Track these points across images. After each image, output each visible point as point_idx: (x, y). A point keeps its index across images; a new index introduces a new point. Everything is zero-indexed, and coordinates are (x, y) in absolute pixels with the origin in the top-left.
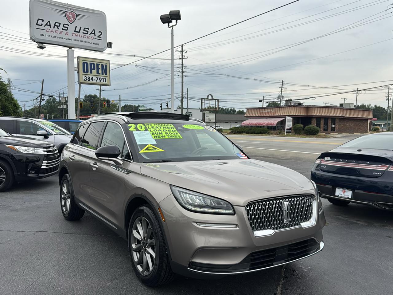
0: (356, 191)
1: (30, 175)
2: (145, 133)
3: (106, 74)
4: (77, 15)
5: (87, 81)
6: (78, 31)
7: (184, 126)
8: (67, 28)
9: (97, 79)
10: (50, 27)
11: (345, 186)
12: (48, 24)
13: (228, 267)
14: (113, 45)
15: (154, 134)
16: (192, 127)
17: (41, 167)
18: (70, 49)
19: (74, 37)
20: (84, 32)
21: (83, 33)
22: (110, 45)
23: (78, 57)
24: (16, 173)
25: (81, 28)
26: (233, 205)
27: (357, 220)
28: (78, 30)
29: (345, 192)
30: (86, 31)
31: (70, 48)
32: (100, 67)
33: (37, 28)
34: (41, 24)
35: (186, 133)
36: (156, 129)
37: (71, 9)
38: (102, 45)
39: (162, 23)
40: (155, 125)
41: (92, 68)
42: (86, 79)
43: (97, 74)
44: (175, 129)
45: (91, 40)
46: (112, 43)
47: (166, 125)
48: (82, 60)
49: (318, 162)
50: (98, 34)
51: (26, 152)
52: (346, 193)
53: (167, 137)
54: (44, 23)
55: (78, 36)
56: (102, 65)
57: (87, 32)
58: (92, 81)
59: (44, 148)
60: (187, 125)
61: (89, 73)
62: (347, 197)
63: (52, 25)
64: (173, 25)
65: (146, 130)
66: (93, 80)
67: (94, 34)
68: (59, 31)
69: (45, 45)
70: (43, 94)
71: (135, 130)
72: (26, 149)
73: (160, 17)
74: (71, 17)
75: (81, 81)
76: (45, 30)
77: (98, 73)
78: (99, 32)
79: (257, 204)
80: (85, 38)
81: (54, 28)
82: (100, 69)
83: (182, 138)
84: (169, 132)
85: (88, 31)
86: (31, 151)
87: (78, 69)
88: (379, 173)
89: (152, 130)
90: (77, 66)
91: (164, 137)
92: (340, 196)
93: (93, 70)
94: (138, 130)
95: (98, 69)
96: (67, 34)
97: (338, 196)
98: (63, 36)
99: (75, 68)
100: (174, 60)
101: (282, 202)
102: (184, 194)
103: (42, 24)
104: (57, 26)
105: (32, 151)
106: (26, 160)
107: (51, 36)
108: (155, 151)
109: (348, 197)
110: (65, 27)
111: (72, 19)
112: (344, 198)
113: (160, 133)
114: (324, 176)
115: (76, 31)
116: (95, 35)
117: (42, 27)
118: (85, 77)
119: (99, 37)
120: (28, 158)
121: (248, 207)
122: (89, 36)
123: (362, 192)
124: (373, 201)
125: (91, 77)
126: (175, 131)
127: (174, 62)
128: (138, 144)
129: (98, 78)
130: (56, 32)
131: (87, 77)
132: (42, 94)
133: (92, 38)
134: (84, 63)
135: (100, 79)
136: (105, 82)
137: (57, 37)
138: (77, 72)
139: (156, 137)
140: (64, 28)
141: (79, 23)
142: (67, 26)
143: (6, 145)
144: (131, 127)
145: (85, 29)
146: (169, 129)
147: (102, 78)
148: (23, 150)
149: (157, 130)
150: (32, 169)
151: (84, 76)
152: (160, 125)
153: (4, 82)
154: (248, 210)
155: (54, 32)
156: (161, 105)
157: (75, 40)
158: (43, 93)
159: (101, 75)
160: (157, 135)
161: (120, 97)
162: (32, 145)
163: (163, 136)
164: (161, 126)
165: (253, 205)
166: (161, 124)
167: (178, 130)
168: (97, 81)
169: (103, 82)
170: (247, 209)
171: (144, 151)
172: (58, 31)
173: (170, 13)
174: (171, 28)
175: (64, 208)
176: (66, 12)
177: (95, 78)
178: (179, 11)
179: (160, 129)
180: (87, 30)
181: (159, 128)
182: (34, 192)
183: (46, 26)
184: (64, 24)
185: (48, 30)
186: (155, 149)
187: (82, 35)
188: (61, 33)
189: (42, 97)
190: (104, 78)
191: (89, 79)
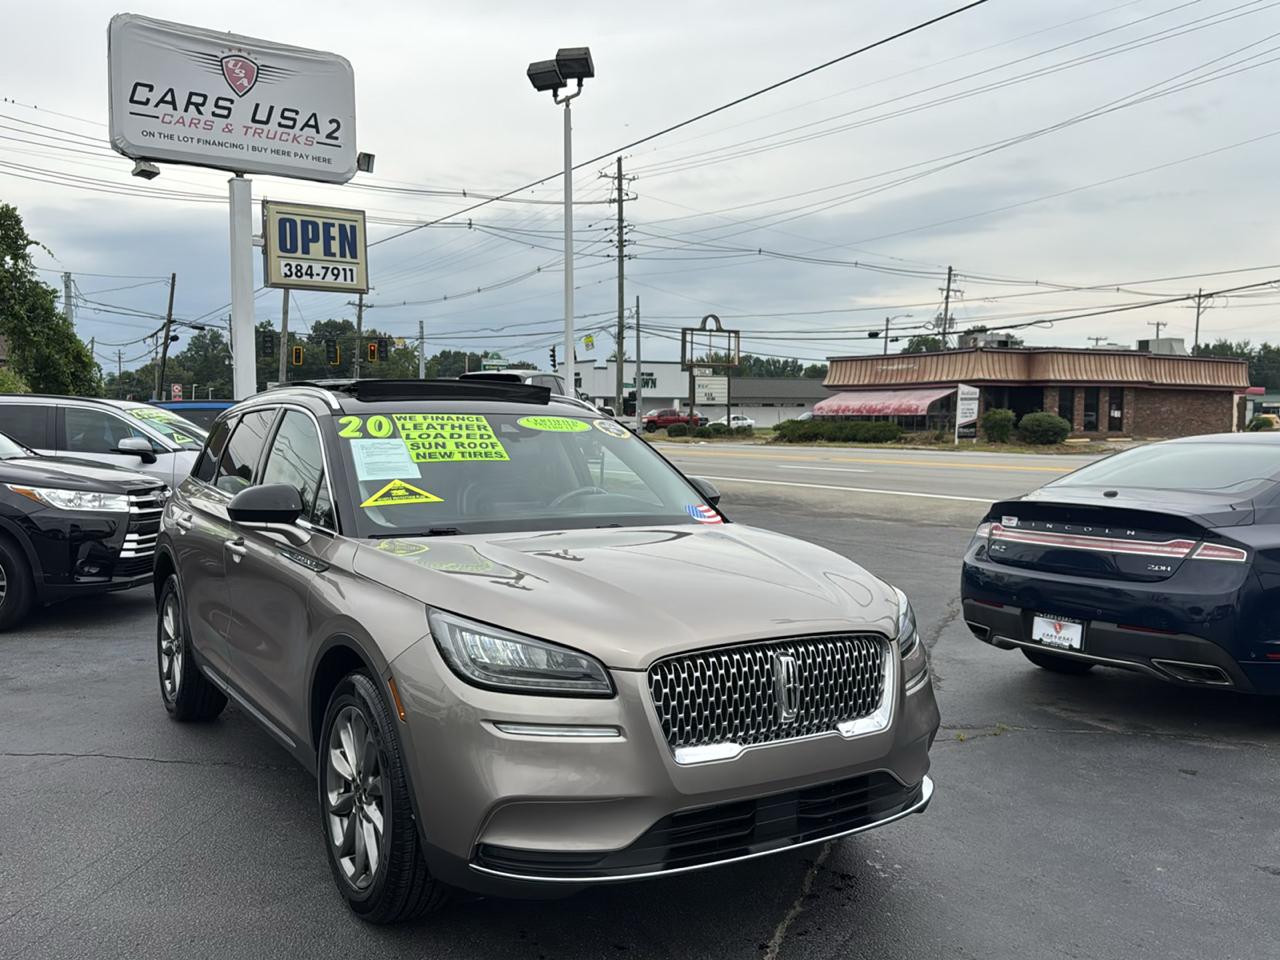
0: (1095, 625)
1: (83, 579)
2: (389, 446)
3: (354, 255)
4: (258, 69)
5: (294, 277)
6: (264, 119)
7: (523, 422)
8: (229, 109)
9: (324, 270)
10: (175, 109)
11: (1061, 608)
12: (169, 98)
13: (594, 859)
14: (377, 164)
15: (419, 448)
16: (548, 423)
17: (120, 553)
18: (237, 176)
19: (251, 140)
20: (284, 122)
21: (280, 125)
22: (366, 162)
23: (265, 203)
24: (38, 574)
25: (272, 108)
26: (609, 668)
27: (1103, 720)
28: (262, 115)
29: (1061, 628)
30: (289, 119)
31: (239, 173)
32: (335, 232)
33: (131, 113)
34: (144, 100)
35: (526, 446)
36: (428, 432)
37: (240, 50)
38: (341, 161)
39: (536, 90)
40: (425, 419)
41: (310, 236)
42: (289, 273)
43: (325, 255)
44: (491, 433)
45: (305, 146)
46: (373, 156)
47: (463, 419)
48: (278, 213)
49: (984, 531)
50: (326, 128)
51: (71, 507)
52: (1064, 633)
53: (457, 457)
54: (155, 97)
55: (264, 135)
56: (342, 228)
57: (291, 123)
58: (309, 277)
59: (130, 493)
60: (535, 419)
61: (299, 253)
62: (1067, 644)
63: (181, 102)
64: (569, 94)
65: (394, 435)
66: (311, 275)
67: (316, 127)
68: (202, 122)
69: (157, 164)
70: (175, 321)
71: (357, 434)
72: (72, 498)
73: (529, 70)
74: (242, 75)
75: (274, 279)
76: (157, 117)
77: (328, 251)
78: (331, 122)
79: (688, 665)
80: (287, 140)
81: (186, 110)
82: (334, 238)
83: (507, 458)
84: (469, 441)
85: (294, 120)
86: (88, 503)
87: (263, 240)
88: (1163, 568)
89: (414, 434)
90: (260, 232)
91: (449, 457)
92: (1046, 640)
93: (311, 244)
94: (366, 435)
95: (328, 239)
96: (228, 129)
97: (1041, 640)
98: (216, 134)
99: (256, 236)
100: (574, 206)
101: (771, 656)
102: (464, 633)
103: (148, 100)
104: (197, 105)
105: (90, 505)
106: (72, 532)
107: (176, 138)
108: (413, 500)
109: (1071, 646)
110: (223, 109)
111: (245, 82)
112: (1059, 647)
113: (437, 445)
114: (1006, 579)
115: (257, 118)
116: (318, 132)
117: (149, 109)
118: (286, 265)
119: (329, 136)
120: (77, 526)
121: (657, 674)
122: (300, 136)
123: (1112, 627)
124: (1146, 658)
125: (305, 266)
126: (490, 437)
127: (574, 212)
128: (360, 479)
129: (327, 269)
130: (191, 123)
131: (294, 264)
132: (171, 322)
133: (309, 142)
134: (282, 222)
135: (336, 272)
136: (352, 280)
137: (195, 141)
138: (260, 249)
139: (424, 457)
140: (218, 111)
141: (266, 94)
142: (227, 104)
143: (9, 486)
144: (346, 425)
145: (287, 114)
146: (469, 432)
147: (340, 268)
148: (62, 500)
149: (429, 436)
150: (91, 560)
151: (283, 263)
152: (443, 419)
153: (44, 285)
154: (657, 681)
155: (187, 123)
156: (553, 351)
157: (254, 148)
158: (173, 317)
159: (338, 258)
160: (427, 451)
161: (422, 328)
162: (89, 483)
163: (445, 453)
164: (445, 422)
165: (675, 666)
166: (446, 416)
167: (498, 434)
168: (323, 278)
169: (345, 279)
170: (655, 678)
171: (376, 500)
172: (199, 120)
173: (557, 56)
174: (564, 104)
175: (167, 682)
176: (224, 61)
177: (317, 268)
178: (587, 49)
179: (439, 431)
180: (292, 115)
181: (438, 427)
182: (95, 632)
183: (161, 104)
184: (219, 99)
185: (167, 119)
186: (412, 493)
187: (276, 133)
188: (209, 127)
189: (172, 329)
190: (348, 268)
191: (298, 271)
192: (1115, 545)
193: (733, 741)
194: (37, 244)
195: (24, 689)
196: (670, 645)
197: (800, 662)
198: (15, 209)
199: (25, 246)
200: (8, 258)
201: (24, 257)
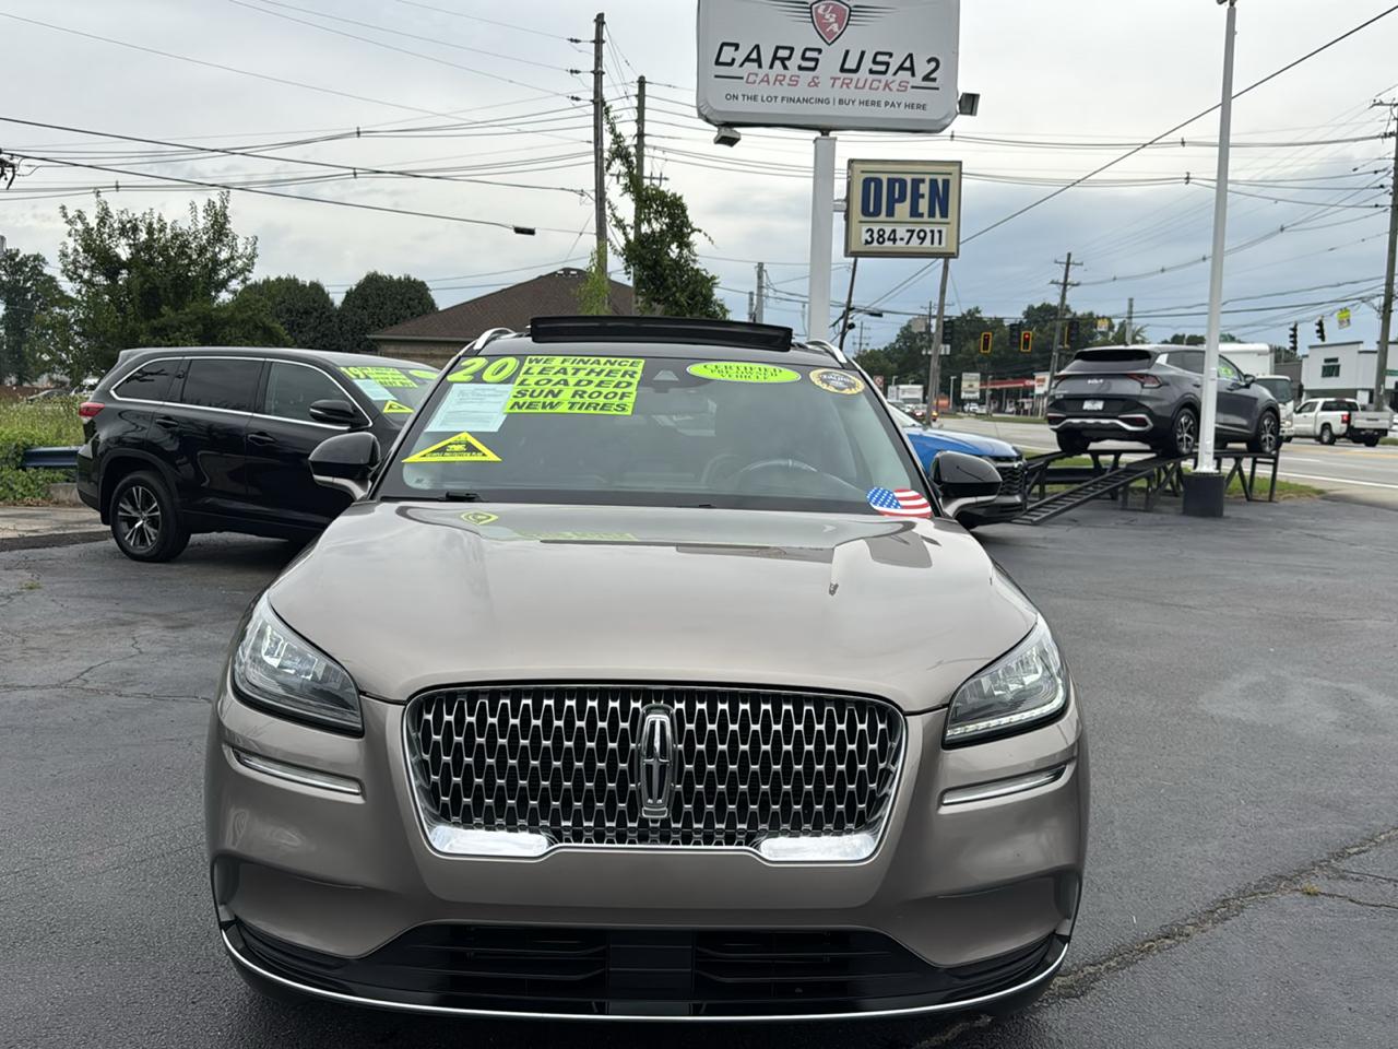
3: (944, 214)
4: (850, 11)
5: (875, 243)
6: (854, 67)
7: (697, 370)
8: (817, 60)
9: (909, 234)
10: (760, 66)
12: (754, 55)
14: (981, 105)
15: (524, 395)
16: (734, 371)
18: (823, 134)
19: (838, 92)
20: (876, 68)
21: (871, 72)
22: (969, 103)
23: (850, 163)
25: (863, 53)
26: (362, 692)
28: (851, 64)
30: (881, 63)
31: (825, 131)
32: (924, 189)
33: (716, 76)
34: (730, 61)
36: (553, 377)
38: (938, 106)
40: (564, 362)
41: (897, 196)
42: (870, 240)
43: (912, 215)
44: (636, 380)
45: (898, 93)
46: (979, 96)
47: (613, 364)
48: (863, 172)
50: (922, 68)
53: (562, 409)
54: (740, 56)
55: (852, 86)
56: (934, 183)
57: (883, 68)
58: (891, 242)
63: (766, 59)
65: (509, 380)
67: (912, 69)
68: (788, 78)
69: (738, 130)
70: (853, 309)
71: (468, 378)
74: (832, 20)
75: (854, 247)
76: (742, 78)
77: (915, 212)
78: (929, 61)
80: (878, 88)
81: (771, 67)
82: (923, 196)
83: (629, 413)
84: (597, 389)
85: (887, 64)
87: (845, 204)
89: (534, 379)
90: (844, 196)
91: (552, 408)
93: (897, 205)
94: (477, 380)
98: (802, 91)
99: (838, 200)
103: (733, 60)
104: (783, 60)
107: (759, 98)
110: (811, 61)
111: (835, 27)
113: (550, 393)
115: (846, 67)
116: (913, 75)
117: (734, 70)
118: (868, 231)
119: (927, 78)
122: (893, 81)
125: (888, 230)
126: (629, 385)
129: (913, 231)
130: (776, 80)
131: (876, 228)
132: (849, 309)
133: (903, 87)
134: (867, 182)
135: (922, 234)
136: (940, 243)
137: (779, 99)
138: (843, 214)
139: (521, 407)
140: (804, 64)
141: (857, 38)
142: (815, 55)
144: (464, 368)
145: (879, 58)
146: (606, 379)
147: (928, 230)
149: (549, 382)
151: (865, 228)
152: (586, 362)
154: (427, 722)
155: (772, 80)
158: (852, 305)
159: (926, 218)
160: (531, 400)
161: (1131, 306)
163: (551, 403)
164: (587, 366)
166: (593, 359)
167: (645, 382)
168: (908, 242)
169: (932, 243)
171: (425, 456)
172: (785, 76)
174: (1228, 3)
176: (814, 6)
177: (902, 232)
179: (568, 376)
180: (886, 58)
181: (571, 372)
183: (746, 64)
184: (806, 49)
185: (752, 78)
187: (866, 81)
188: (794, 82)
189: (850, 316)
190: (936, 229)
191: (880, 236)
194: (700, 231)
197: (692, 726)
198: (680, 198)
199: (689, 234)
200: (674, 246)
201: (688, 245)
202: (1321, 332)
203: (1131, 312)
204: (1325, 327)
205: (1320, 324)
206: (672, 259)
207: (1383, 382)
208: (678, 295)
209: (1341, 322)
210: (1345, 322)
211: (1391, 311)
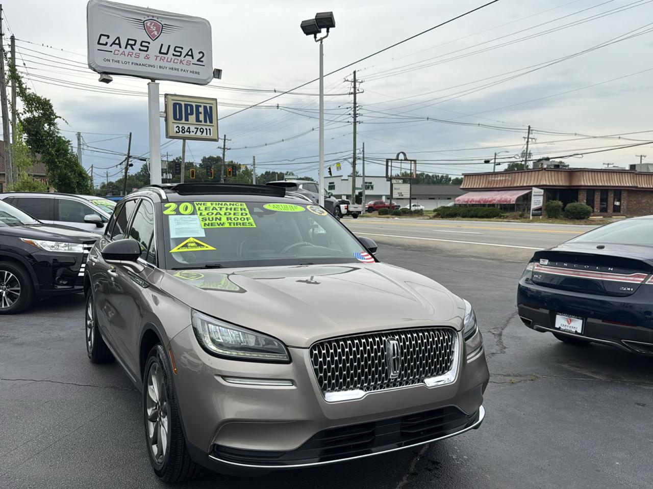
0: (589, 320)
1: (59, 287)
2: (190, 219)
3: (211, 122)
4: (162, 26)
5: (181, 133)
6: (166, 52)
7: (267, 206)
8: (148, 47)
9: (196, 130)
10: (120, 47)
11: (571, 310)
12: (117, 42)
14: (223, 74)
15: (206, 220)
16: (281, 207)
17: (78, 274)
18: (152, 81)
19: (158, 63)
20: (176, 53)
21: (174, 55)
22: (218, 73)
23: (166, 95)
24: (36, 284)
25: (169, 46)
26: (288, 346)
27: (594, 373)
28: (164, 50)
29: (571, 322)
30: (178, 51)
31: (153, 80)
32: (201, 110)
33: (98, 50)
34: (105, 43)
35: (267, 219)
36: (213, 212)
37: (153, 17)
38: (204, 73)
39: (305, 35)
40: (212, 204)
41: (189, 112)
42: (178, 131)
43: (196, 121)
44: (247, 212)
45: (186, 66)
46: (221, 70)
47: (233, 205)
48: (173, 100)
49: (531, 267)
50: (197, 56)
51: (53, 250)
52: (572, 324)
53: (227, 225)
54: (110, 41)
55: (165, 60)
56: (205, 107)
57: (179, 54)
58: (188, 133)
59: (84, 243)
60: (275, 205)
61: (183, 121)
62: (574, 330)
63: (123, 44)
64: (322, 37)
65: (193, 214)
66: (190, 132)
67: (192, 55)
68: (134, 54)
69: (111, 76)
70: (131, 157)
71: (173, 213)
72: (54, 245)
73: (301, 24)
74: (154, 29)
75: (171, 134)
76: (111, 52)
77: (198, 120)
78: (200, 53)
79: (334, 345)
80: (177, 63)
81: (126, 48)
82: (201, 113)
83: (255, 226)
84: (235, 216)
85: (181, 52)
86: (62, 248)
87: (165, 114)
88: (629, 289)
89: (205, 213)
90: (164, 110)
91: (222, 225)
92: (563, 328)
93: (189, 116)
94: (177, 212)
95: (198, 113)
96: (147, 57)
97: (560, 328)
98: (141, 60)
99: (161, 112)
100: (324, 96)
101: (385, 340)
102: (209, 325)
103: (107, 43)
104: (131, 45)
105: (63, 249)
106: (54, 262)
107: (121, 62)
108: (199, 249)
109: (576, 331)
110: (145, 47)
111: (156, 33)
112: (569, 332)
113: (216, 218)
114: (543, 293)
115: (162, 51)
116: (193, 58)
117: (107, 48)
118: (177, 127)
119: (199, 60)
120: (56, 260)
121: (315, 350)
122: (184, 60)
123: (600, 322)
124: (619, 339)
125: (186, 127)
126: (246, 214)
127: (324, 99)
128: (171, 237)
129: (198, 129)
130: (129, 54)
131: (181, 126)
132: (129, 157)
133: (188, 63)
134: (175, 105)
135: (202, 130)
136: (210, 134)
137: (130, 63)
138: (164, 119)
139: (208, 225)
140: (142, 48)
141: (167, 39)
142: (147, 44)
143: (22, 239)
144: (167, 208)
145: (177, 49)
146: (235, 212)
147: (204, 128)
148: (48, 247)
149: (213, 214)
150: (63, 277)
151: (175, 125)
152: (222, 205)
153: (63, 138)
154: (316, 354)
155: (126, 54)
157: (160, 67)
158: (130, 155)
159: (203, 123)
160: (210, 222)
161: (254, 160)
162: (62, 238)
163: (220, 223)
164: (223, 206)
165: (327, 346)
166: (224, 203)
167: (251, 213)
168: (196, 133)
169: (207, 134)
170: (314, 352)
171: (179, 249)
172: (132, 53)
173: (316, 16)
174: (320, 42)
175: (89, 342)
176: (145, 22)
177: (192, 128)
178: (332, 13)
179: (219, 211)
180: (180, 50)
181: (219, 209)
182: (66, 314)
183: (113, 45)
184: (142, 42)
185: (116, 52)
186: (199, 245)
187: (171, 59)
188: (138, 56)
189: (130, 160)
190: (208, 128)
191: (183, 130)
192: (603, 276)
193: (361, 389)
194: (60, 118)
195: (22, 344)
196: (323, 334)
197: (402, 344)
198: (49, 100)
199: (54, 119)
200: (46, 125)
201: (54, 124)
202: (330, 172)
203: (254, 162)
204: (332, 170)
205: (330, 169)
206: (46, 131)
207: (355, 192)
208: (50, 149)
209: (337, 168)
210: (339, 168)
211: (356, 164)
